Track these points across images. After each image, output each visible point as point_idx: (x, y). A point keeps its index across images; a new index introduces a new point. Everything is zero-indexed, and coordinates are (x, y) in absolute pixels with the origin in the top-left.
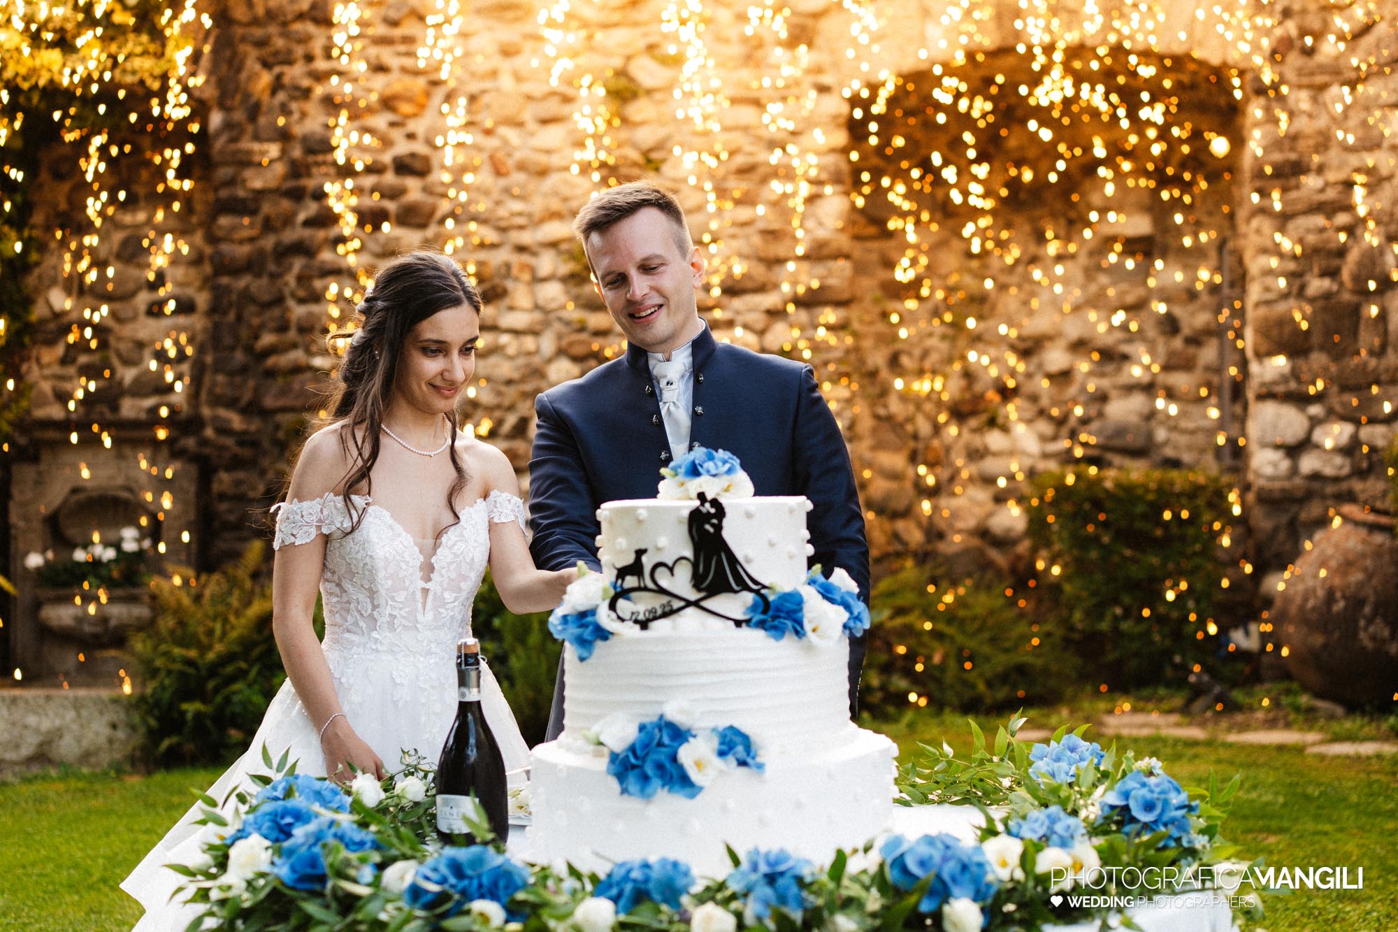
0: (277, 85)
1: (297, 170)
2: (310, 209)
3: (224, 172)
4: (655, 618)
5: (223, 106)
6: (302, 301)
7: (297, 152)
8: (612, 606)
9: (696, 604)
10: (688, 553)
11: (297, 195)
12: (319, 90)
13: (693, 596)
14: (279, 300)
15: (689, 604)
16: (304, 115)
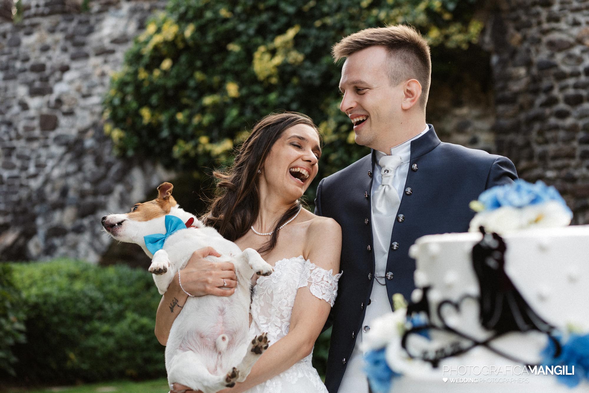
0: (524, 39)
1: (535, 80)
2: (542, 98)
3: (499, 85)
4: (446, 356)
5: (497, 52)
6: (539, 144)
7: (534, 71)
8: (404, 344)
9: (485, 344)
10: (473, 289)
11: (536, 92)
12: (545, 39)
13: (481, 335)
14: (528, 144)
15: (477, 344)
16: (538, 52)
